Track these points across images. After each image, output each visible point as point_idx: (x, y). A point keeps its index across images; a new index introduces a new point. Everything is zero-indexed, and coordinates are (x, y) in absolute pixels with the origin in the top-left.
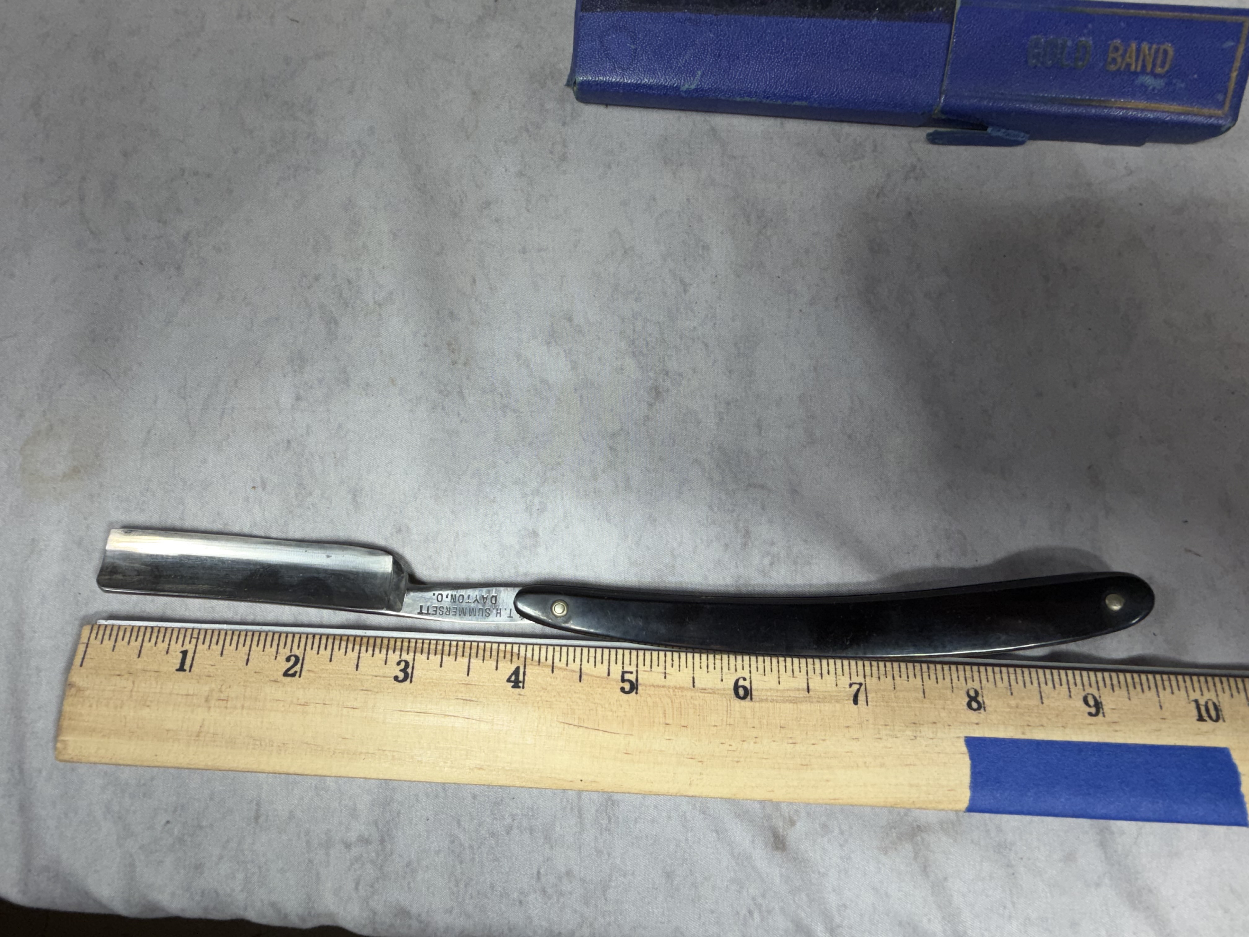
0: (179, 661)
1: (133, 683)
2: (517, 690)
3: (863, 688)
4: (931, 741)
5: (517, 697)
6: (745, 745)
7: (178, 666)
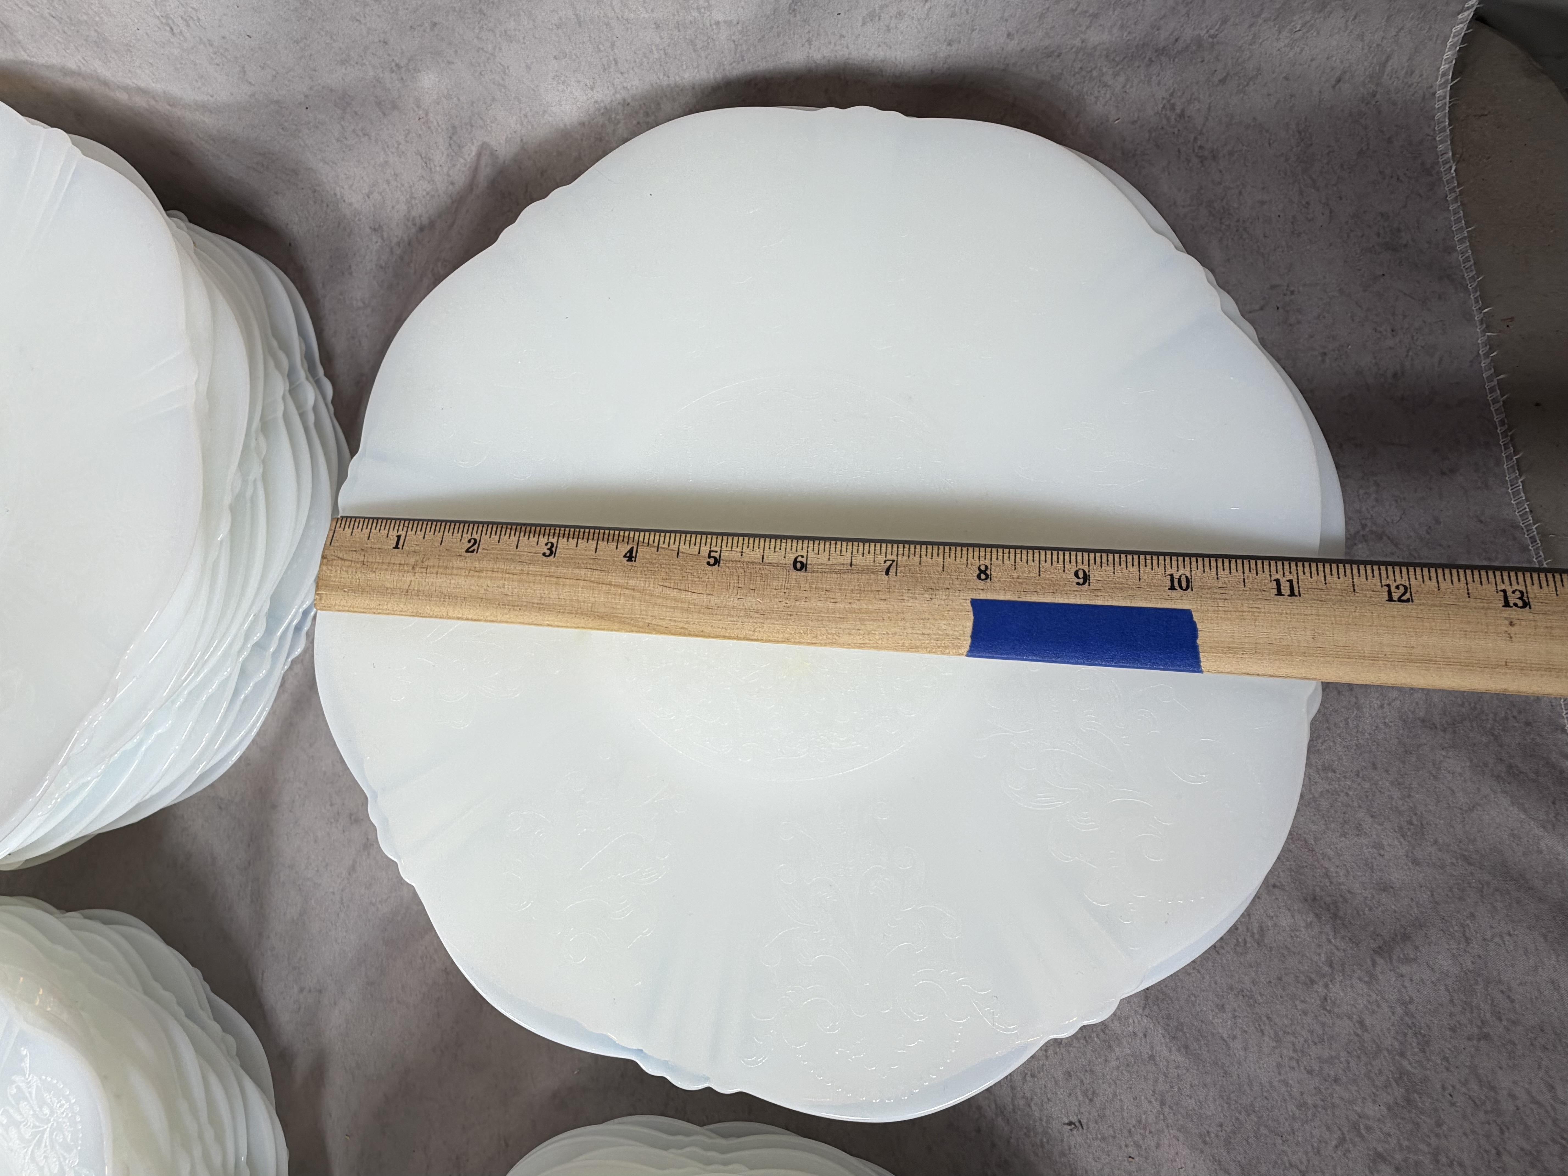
0: (395, 542)
1: (364, 556)
2: (630, 563)
3: (895, 563)
4: (943, 602)
5: (630, 568)
6: (798, 603)
7: (394, 546)
